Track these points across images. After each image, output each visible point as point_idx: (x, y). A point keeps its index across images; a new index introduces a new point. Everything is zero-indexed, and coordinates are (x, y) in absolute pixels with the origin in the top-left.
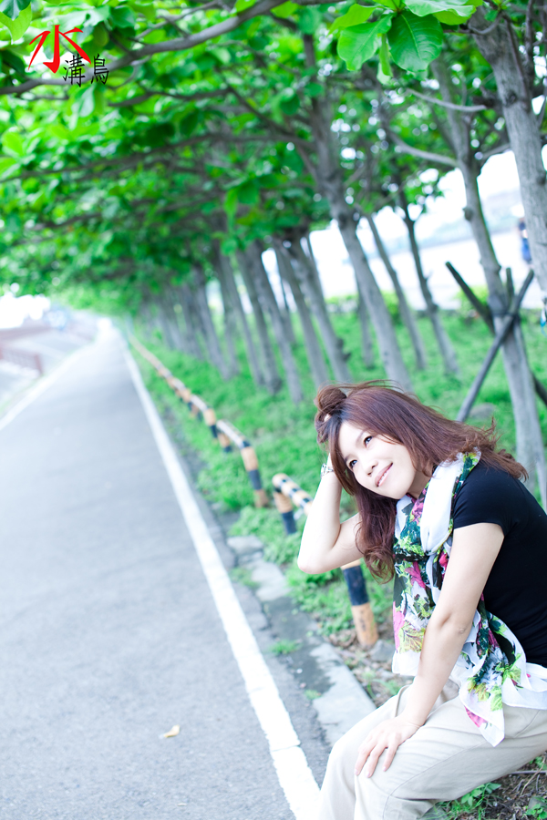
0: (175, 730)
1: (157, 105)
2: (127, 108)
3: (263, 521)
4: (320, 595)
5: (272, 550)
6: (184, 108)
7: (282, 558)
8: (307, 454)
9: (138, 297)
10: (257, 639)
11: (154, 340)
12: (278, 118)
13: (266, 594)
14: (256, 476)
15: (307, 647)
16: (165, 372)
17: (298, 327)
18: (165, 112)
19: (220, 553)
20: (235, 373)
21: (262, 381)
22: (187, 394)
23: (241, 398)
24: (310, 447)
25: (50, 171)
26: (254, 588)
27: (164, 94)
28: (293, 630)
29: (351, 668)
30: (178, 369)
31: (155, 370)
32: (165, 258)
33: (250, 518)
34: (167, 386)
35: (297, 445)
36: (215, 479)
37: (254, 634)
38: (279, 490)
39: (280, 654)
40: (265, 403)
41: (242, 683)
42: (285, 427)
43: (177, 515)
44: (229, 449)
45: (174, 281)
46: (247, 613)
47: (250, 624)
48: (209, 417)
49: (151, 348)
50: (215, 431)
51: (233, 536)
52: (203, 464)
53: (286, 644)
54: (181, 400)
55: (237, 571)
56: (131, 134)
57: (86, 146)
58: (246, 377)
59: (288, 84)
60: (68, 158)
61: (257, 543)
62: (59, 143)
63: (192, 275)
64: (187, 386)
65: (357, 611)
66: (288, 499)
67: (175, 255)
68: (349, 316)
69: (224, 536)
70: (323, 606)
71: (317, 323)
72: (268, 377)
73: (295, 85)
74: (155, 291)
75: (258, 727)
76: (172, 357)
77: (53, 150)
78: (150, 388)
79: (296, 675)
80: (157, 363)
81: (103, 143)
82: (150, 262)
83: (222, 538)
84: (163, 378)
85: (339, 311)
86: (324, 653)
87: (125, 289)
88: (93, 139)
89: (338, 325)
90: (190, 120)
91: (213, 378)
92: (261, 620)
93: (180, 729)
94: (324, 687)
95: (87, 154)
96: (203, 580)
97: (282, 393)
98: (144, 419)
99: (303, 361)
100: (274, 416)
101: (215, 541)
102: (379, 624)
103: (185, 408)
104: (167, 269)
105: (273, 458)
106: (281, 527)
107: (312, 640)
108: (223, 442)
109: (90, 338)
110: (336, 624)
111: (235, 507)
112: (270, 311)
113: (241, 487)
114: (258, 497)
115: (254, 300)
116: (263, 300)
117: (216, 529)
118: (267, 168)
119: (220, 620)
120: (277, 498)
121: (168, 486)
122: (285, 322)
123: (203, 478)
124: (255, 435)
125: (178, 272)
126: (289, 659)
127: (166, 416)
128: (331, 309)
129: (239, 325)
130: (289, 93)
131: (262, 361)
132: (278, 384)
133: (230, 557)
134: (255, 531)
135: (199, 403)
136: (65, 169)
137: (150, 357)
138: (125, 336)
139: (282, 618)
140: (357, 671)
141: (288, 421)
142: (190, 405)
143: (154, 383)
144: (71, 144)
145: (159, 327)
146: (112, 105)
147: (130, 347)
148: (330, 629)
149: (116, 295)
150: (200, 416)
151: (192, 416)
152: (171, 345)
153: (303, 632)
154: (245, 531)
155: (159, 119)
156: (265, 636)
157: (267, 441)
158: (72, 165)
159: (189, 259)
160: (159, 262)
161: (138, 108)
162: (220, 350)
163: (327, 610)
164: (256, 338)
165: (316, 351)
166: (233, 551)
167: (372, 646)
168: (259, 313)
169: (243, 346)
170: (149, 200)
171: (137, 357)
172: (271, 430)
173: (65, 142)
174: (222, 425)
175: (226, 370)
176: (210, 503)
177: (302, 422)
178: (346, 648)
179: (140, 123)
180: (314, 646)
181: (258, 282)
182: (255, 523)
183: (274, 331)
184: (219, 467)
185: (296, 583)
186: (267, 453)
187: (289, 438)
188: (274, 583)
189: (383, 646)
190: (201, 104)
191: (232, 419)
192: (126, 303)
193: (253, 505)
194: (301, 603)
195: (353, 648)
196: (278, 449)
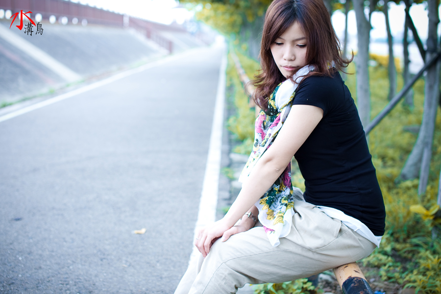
0: (143, 231)
19: (222, 158)
26: (231, 180)
36: (238, 123)
37: (218, 200)
41: (196, 220)
43: (206, 135)
46: (220, 189)
51: (235, 153)
55: (227, 170)
69: (230, 152)
83: (228, 152)
92: (226, 195)
93: (146, 232)
96: (204, 168)
101: (223, 152)
109: (208, 44)
117: (226, 147)
119: (201, 189)
121: (210, 120)
133: (227, 162)
166: (230, 160)
176: (230, 134)
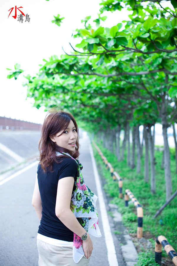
1: (122, 83)
2: (114, 82)
3: (120, 202)
4: (130, 224)
5: (120, 209)
6: (129, 86)
7: (123, 212)
8: (137, 188)
9: (98, 129)
10: (111, 229)
11: (100, 143)
12: (153, 94)
13: (116, 220)
14: (121, 190)
15: (123, 234)
16: (101, 154)
17: (144, 151)
18: (124, 85)
20: (122, 160)
21: (129, 164)
22: (106, 162)
23: (122, 167)
24: (138, 186)
25: (89, 92)
26: (113, 217)
27: (125, 80)
28: (121, 229)
29: (133, 242)
30: (105, 154)
31: (98, 152)
32: (111, 120)
33: (116, 200)
34: (101, 158)
35: (134, 184)
36: (109, 188)
38: (126, 194)
39: (116, 234)
40: (129, 171)
42: (132, 179)
44: (115, 180)
45: (111, 128)
47: (110, 225)
48: (112, 170)
49: (98, 145)
50: (112, 174)
51: (110, 203)
52: (106, 183)
53: (118, 232)
54: (104, 163)
55: (110, 212)
56: (113, 88)
57: (101, 89)
58: (125, 162)
59: (158, 86)
60: (95, 91)
61: (116, 207)
62: (94, 86)
63: (117, 127)
64: (107, 160)
65: (139, 229)
66: (128, 197)
67: (114, 120)
68: (161, 152)
70: (130, 226)
71: (150, 152)
72: (131, 163)
73: (160, 87)
74: (104, 129)
75: (106, 247)
76: (104, 150)
77: (92, 87)
78: (95, 157)
79: (119, 240)
80: (99, 150)
81: (105, 89)
82: (106, 121)
83: (107, 203)
84: (100, 155)
85: (158, 150)
86: (127, 237)
87: (95, 125)
88: (103, 87)
89: (156, 154)
90: (130, 89)
91: (115, 159)
92: (113, 225)
94: (125, 244)
95: (100, 91)
97: (134, 169)
98: (92, 166)
99: (143, 162)
100: (130, 175)
101: (105, 204)
102: (143, 234)
103: (105, 166)
104: (110, 124)
105: (127, 186)
106: (124, 204)
107: (125, 233)
108: (114, 178)
110: (133, 231)
111: (113, 196)
112: (138, 145)
113: (116, 191)
114: (120, 195)
115: (134, 140)
116: (136, 141)
117: (106, 200)
118: (147, 106)
120: (125, 196)
122: (141, 149)
123: (105, 187)
124: (123, 179)
125: (113, 126)
126: (118, 236)
127: (99, 166)
128: (156, 148)
129: (127, 145)
130: (158, 88)
131: (131, 158)
132: (134, 167)
133: (108, 209)
134: (117, 204)
135: (110, 165)
136: (93, 93)
137: (98, 148)
138: (91, 139)
139: (119, 226)
140: (135, 243)
141: (134, 177)
142: (107, 165)
143: (97, 156)
144: (97, 87)
145: (102, 140)
146: (111, 80)
147: (91, 143)
148: (130, 232)
149: (92, 127)
150: (109, 169)
151: (106, 169)
152: (104, 146)
153: (123, 231)
154: (114, 203)
155: (122, 87)
156: (113, 229)
157: (126, 181)
158: (96, 92)
159: (118, 123)
160: (109, 121)
161: (117, 82)
162: (119, 152)
163: (131, 228)
164: (131, 151)
165: (147, 159)
166: (109, 207)
167: (140, 238)
168: (134, 144)
169: (126, 152)
170: (113, 106)
171: (93, 147)
172: (128, 178)
173: (96, 86)
174: (115, 173)
175: (119, 158)
176: (106, 193)
177: (138, 179)
178: (133, 237)
179: (116, 86)
180: (125, 235)
181: (136, 135)
182: (117, 201)
183: (137, 151)
184: (111, 185)
185: (124, 219)
186: (126, 185)
187: (133, 182)
188: (118, 217)
189: (143, 239)
190: (134, 85)
191: (118, 172)
192: (94, 129)
193: (118, 197)
194: (124, 224)
195: (135, 238)
196: (129, 185)
